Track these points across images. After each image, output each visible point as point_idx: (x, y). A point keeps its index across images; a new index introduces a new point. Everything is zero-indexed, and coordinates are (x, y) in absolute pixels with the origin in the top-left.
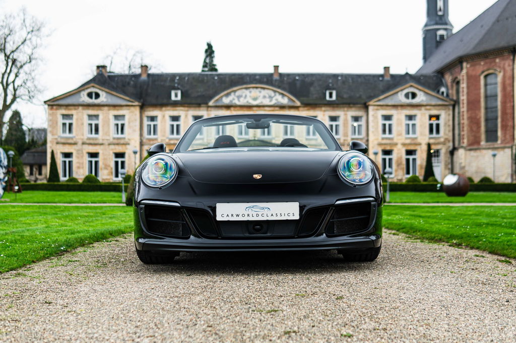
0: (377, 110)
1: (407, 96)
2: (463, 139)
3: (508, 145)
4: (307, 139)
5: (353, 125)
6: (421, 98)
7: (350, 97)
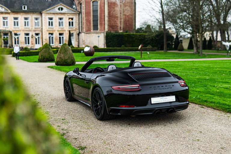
0: (46, 15)
1: (59, 9)
2: (84, 29)
3: (102, 32)
4: (14, 28)
5: (35, 22)
6: (65, 10)
7: (33, 9)
